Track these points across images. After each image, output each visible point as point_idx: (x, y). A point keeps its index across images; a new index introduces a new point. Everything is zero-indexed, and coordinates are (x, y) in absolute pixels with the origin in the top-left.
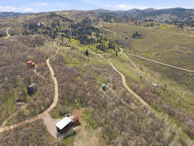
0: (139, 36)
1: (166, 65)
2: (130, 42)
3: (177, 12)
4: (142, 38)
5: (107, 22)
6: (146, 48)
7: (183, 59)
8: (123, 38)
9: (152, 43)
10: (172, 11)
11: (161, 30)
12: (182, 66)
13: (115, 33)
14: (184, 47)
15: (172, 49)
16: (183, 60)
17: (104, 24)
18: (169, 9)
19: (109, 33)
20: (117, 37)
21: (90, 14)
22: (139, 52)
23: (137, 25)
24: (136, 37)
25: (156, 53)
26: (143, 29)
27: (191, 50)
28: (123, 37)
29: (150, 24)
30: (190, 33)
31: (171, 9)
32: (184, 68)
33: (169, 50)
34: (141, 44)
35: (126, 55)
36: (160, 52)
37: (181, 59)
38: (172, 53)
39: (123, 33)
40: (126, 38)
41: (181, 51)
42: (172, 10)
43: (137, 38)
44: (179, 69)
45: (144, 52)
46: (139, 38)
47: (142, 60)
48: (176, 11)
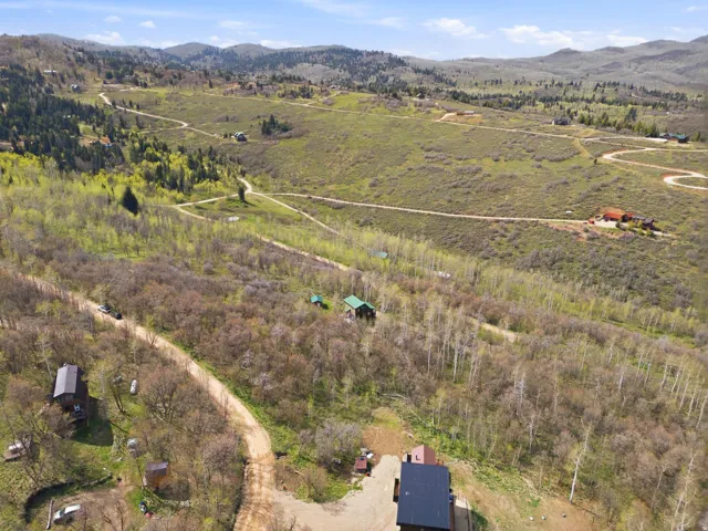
0: (285, 130)
1: (421, 214)
2: (262, 153)
3: (340, 57)
4: (299, 136)
5: (121, 82)
6: (330, 167)
7: (455, 187)
8: (226, 141)
9: (338, 149)
10: (325, 55)
11: (343, 109)
12: (463, 208)
13: (185, 125)
14: (440, 155)
15: (410, 164)
16: (454, 190)
17: (114, 90)
18: (313, 50)
19: (157, 123)
20: (199, 136)
21: (28, 51)
22: (314, 183)
23: (255, 94)
24: (276, 132)
25: (370, 180)
26: (282, 105)
27: (460, 159)
28: (226, 136)
29: (297, 90)
30: (429, 112)
31: (319, 49)
32: (472, 213)
33: (402, 168)
34: (306, 156)
35: (274, 196)
36: (381, 177)
37: (449, 188)
38: (415, 173)
39: (218, 121)
40: (242, 139)
41: (436, 166)
42: (322, 52)
43: (280, 139)
44: (460, 219)
45: (331, 183)
46: (289, 137)
47: (339, 207)
48: (335, 56)
